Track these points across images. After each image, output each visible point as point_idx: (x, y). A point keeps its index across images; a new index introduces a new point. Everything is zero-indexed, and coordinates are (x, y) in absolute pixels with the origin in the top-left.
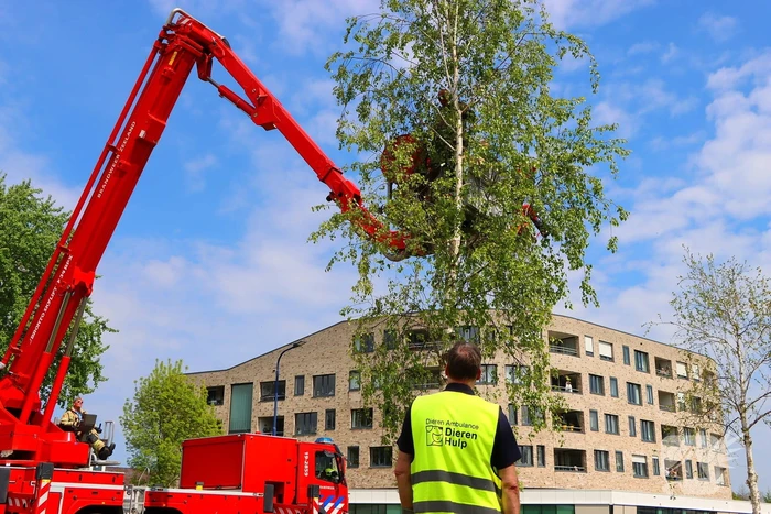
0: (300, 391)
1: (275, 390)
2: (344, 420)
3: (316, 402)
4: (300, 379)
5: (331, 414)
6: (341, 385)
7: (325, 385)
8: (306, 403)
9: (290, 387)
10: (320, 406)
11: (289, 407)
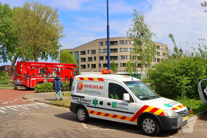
0: (89, 53)
1: (84, 53)
2: (98, 58)
3: (92, 55)
4: (88, 51)
5: (95, 58)
6: (97, 52)
7: (94, 52)
8: (90, 55)
9: (87, 52)
10: (93, 56)
11: (86, 56)
